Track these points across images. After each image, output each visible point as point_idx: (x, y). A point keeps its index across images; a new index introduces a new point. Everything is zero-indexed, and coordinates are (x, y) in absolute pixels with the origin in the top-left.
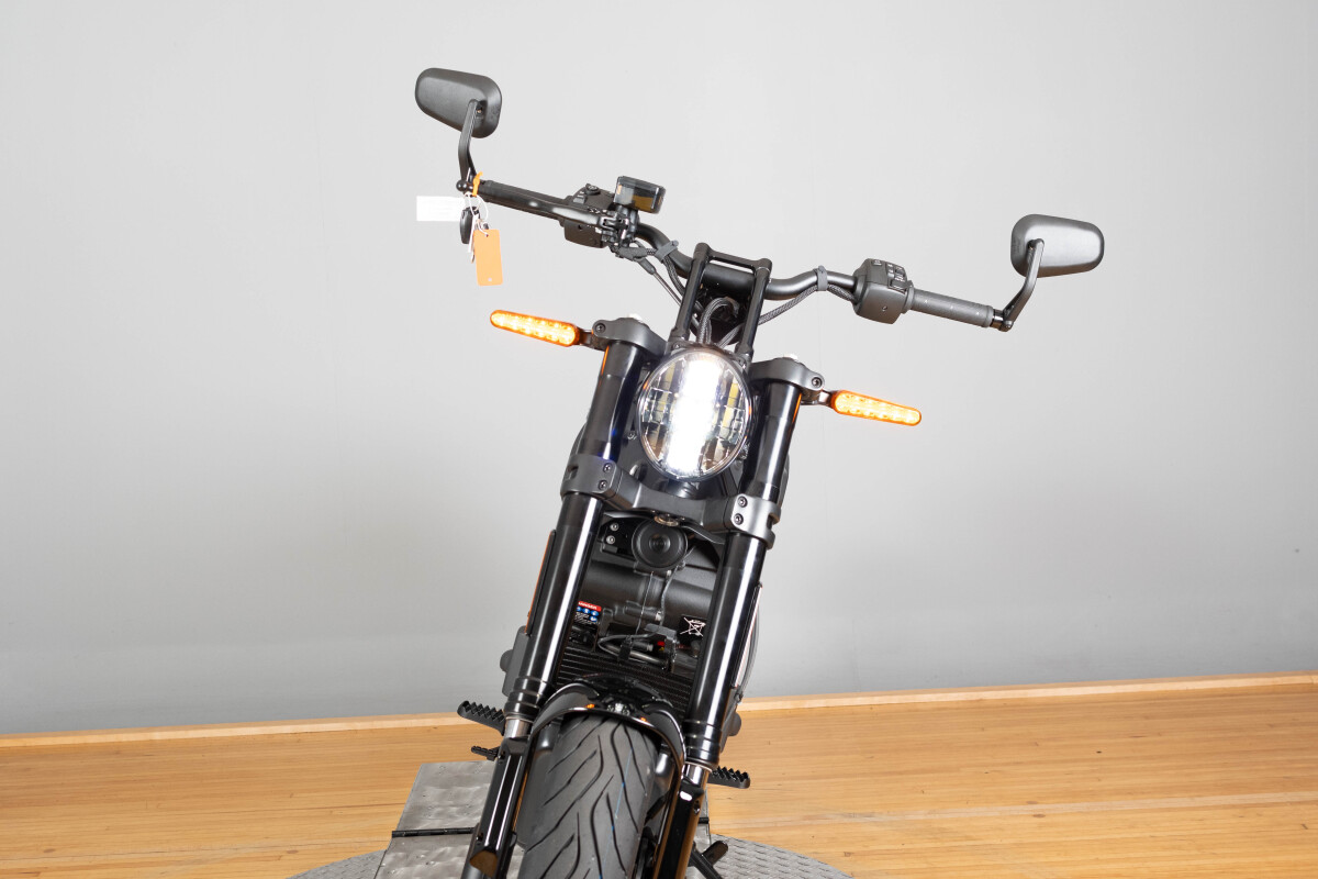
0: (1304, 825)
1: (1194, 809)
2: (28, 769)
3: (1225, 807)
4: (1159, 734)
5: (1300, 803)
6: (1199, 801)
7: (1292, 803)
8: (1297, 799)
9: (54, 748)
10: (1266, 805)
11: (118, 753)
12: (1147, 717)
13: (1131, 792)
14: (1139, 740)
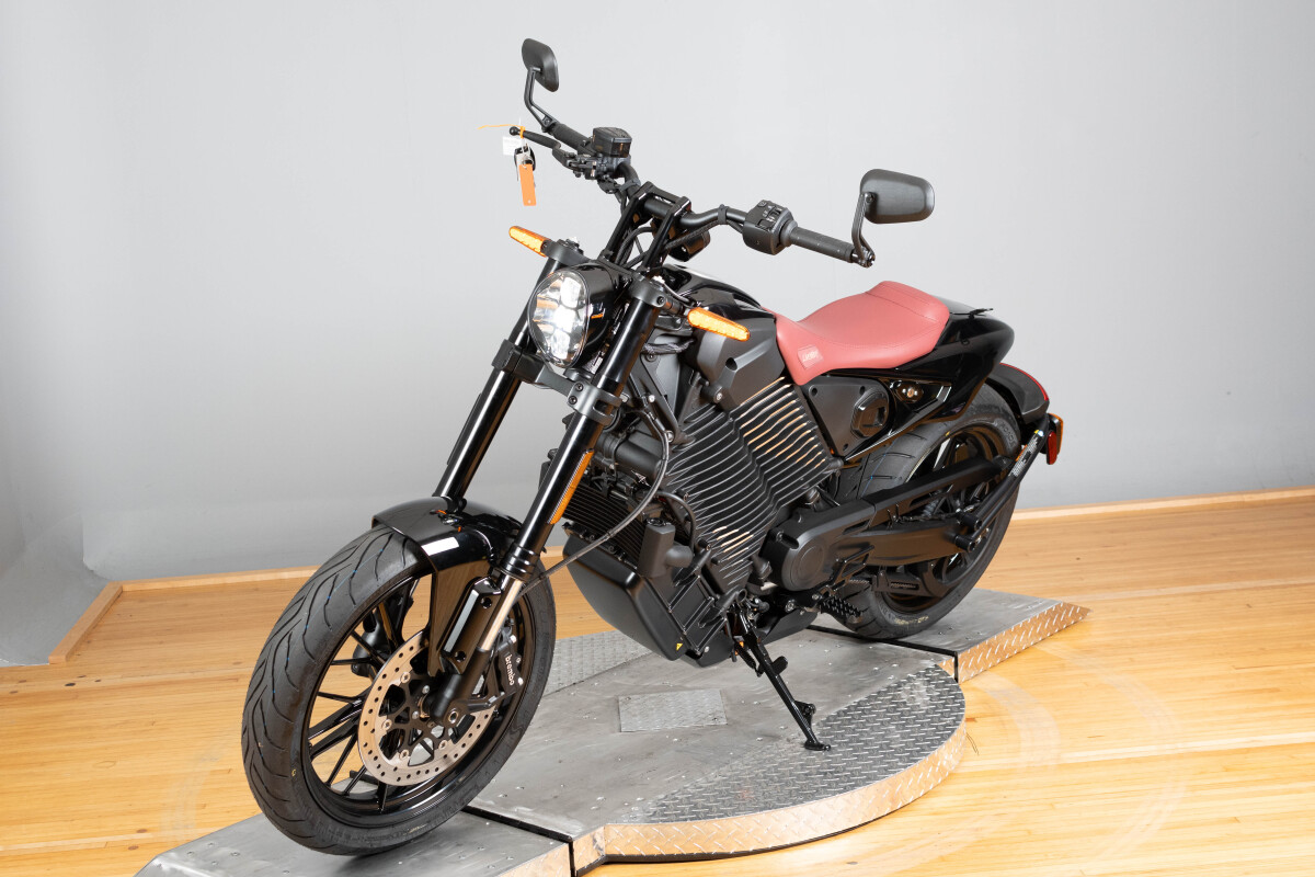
0: (1248, 605)
1: (1160, 597)
2: (186, 605)
3: (1185, 595)
4: (1125, 544)
5: (1243, 589)
6: (1164, 591)
7: (1238, 590)
8: (1240, 587)
9: (198, 588)
10: (1218, 592)
11: (257, 590)
12: (1113, 532)
13: (1108, 587)
14: (1109, 549)
